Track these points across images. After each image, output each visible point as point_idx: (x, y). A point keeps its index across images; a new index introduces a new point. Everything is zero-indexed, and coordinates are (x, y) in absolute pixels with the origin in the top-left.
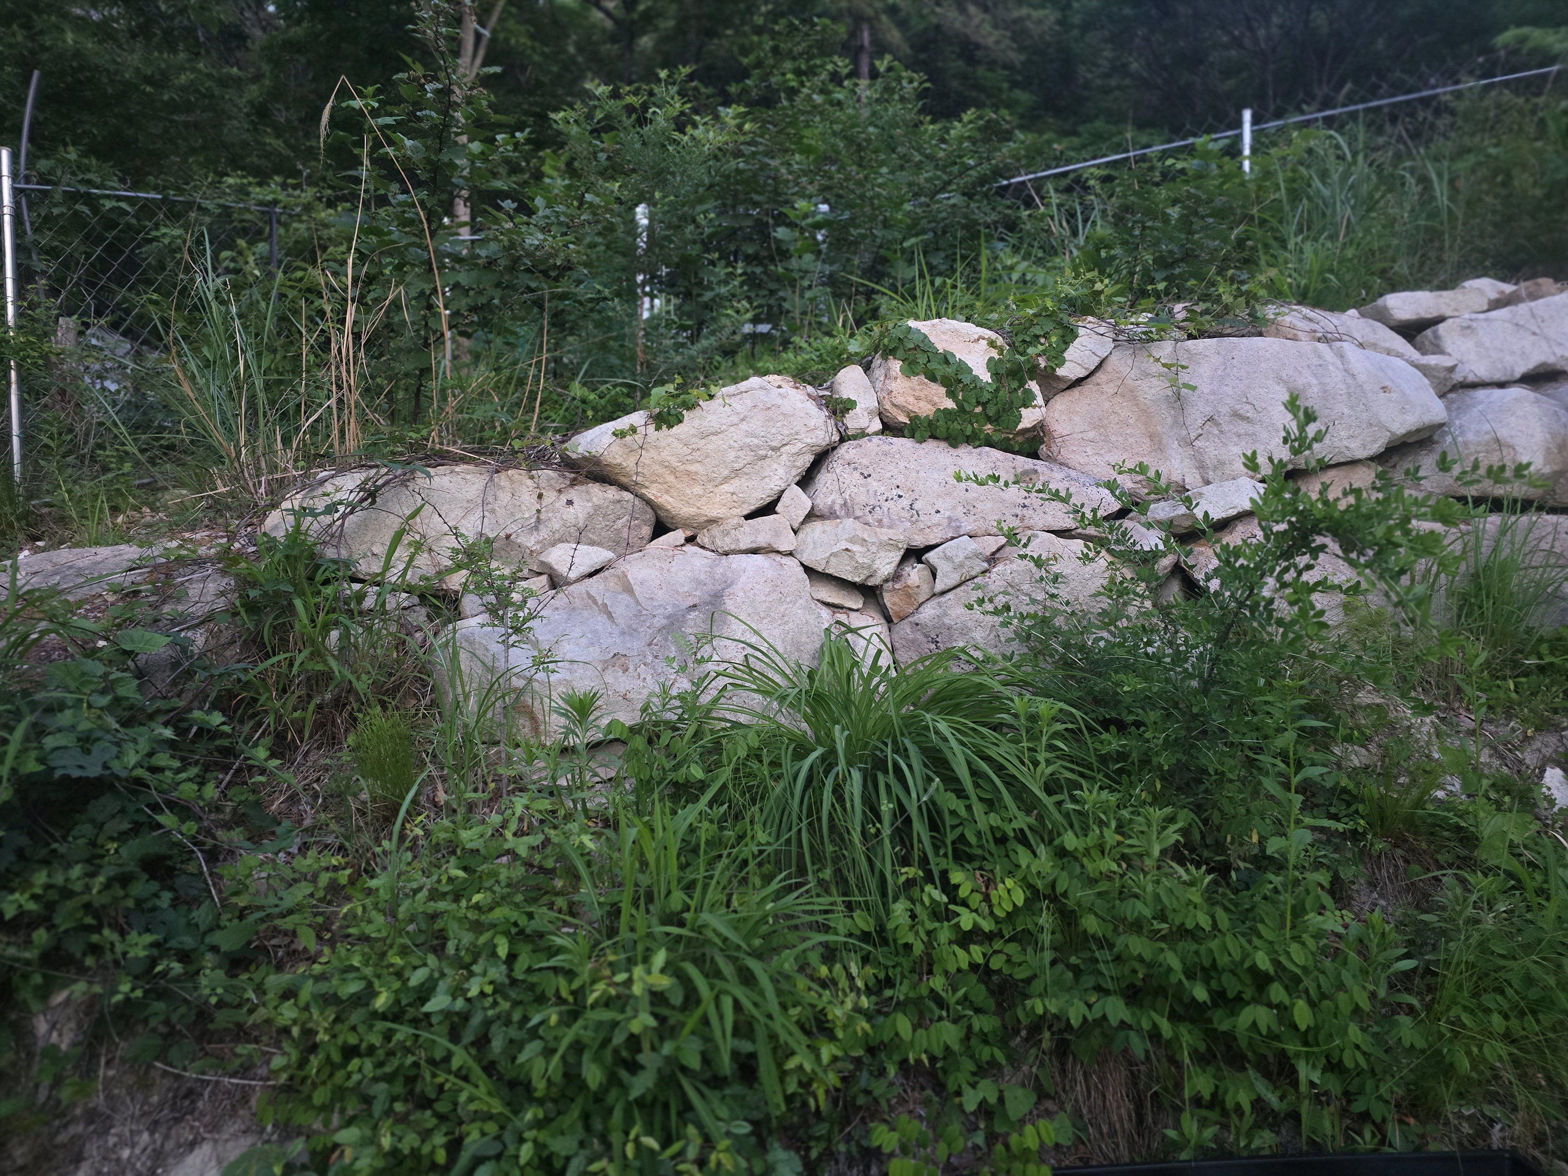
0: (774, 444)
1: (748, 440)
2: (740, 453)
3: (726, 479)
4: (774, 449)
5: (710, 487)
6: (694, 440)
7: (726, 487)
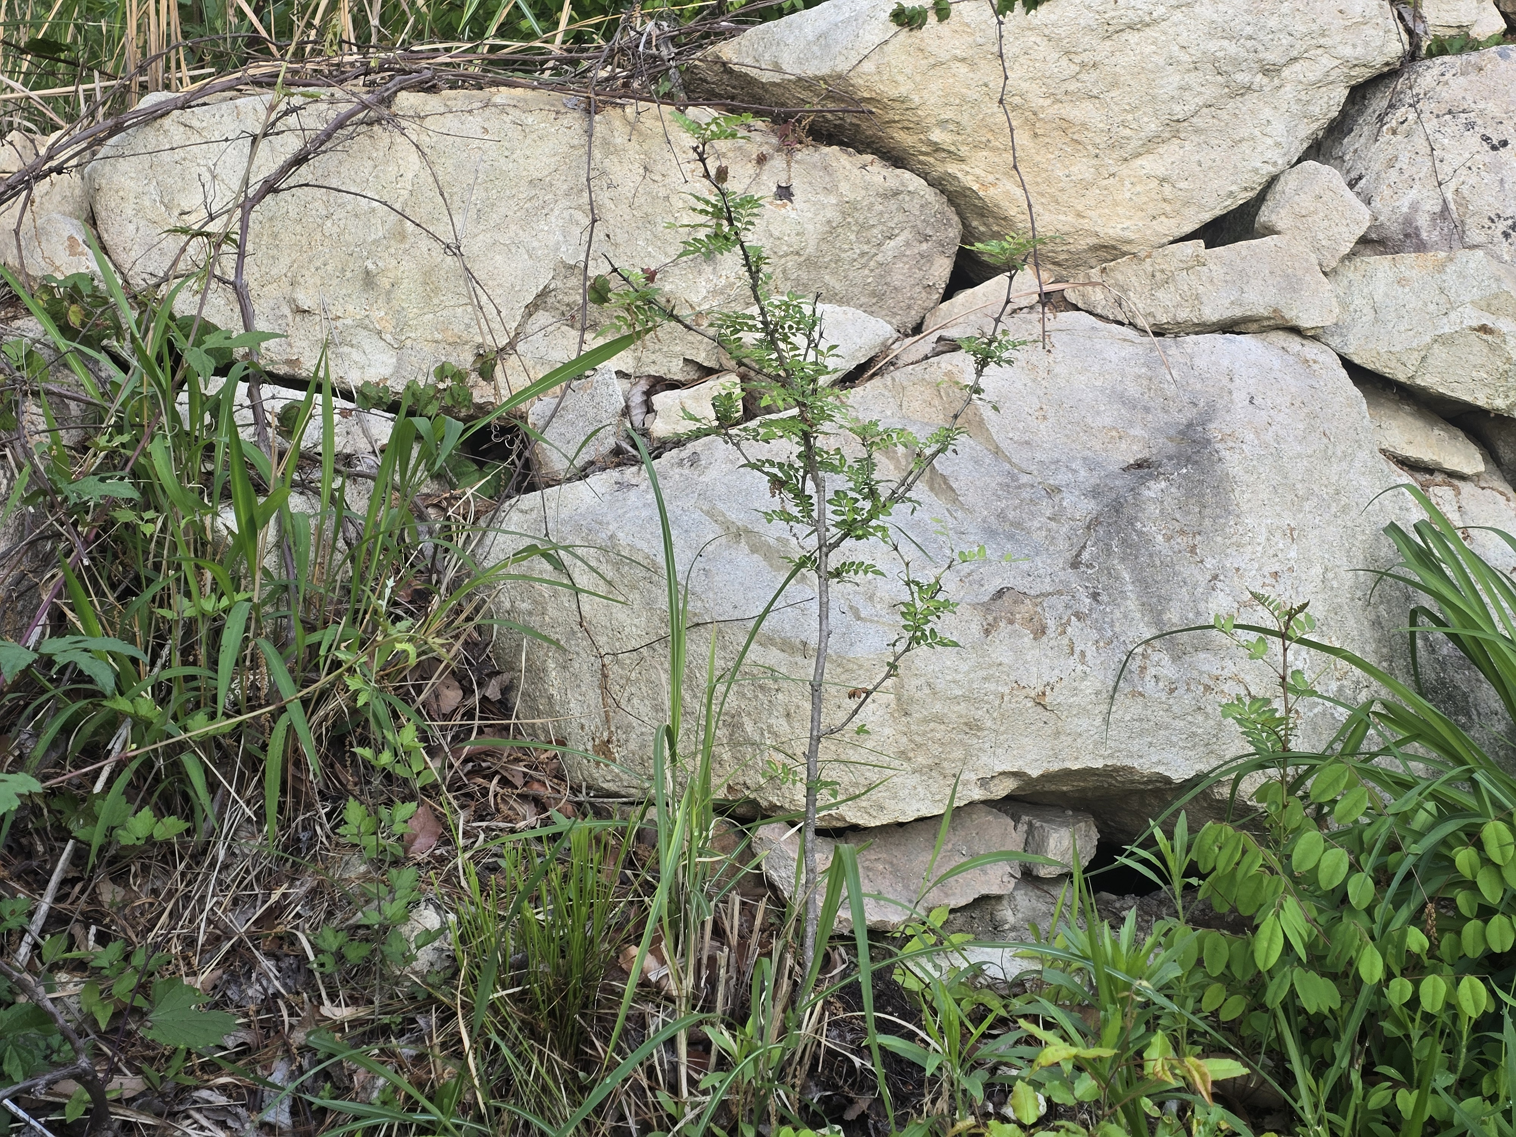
0: (1271, 57)
1: (1213, 46)
2: (1192, 79)
3: (1152, 143)
4: (1270, 70)
5: (1110, 161)
6: (1086, 40)
7: (1148, 164)
